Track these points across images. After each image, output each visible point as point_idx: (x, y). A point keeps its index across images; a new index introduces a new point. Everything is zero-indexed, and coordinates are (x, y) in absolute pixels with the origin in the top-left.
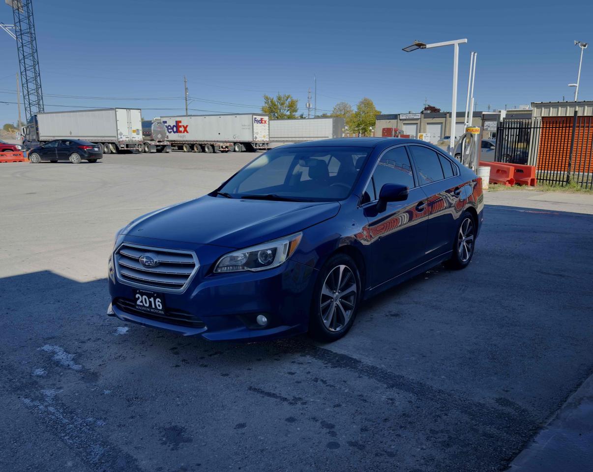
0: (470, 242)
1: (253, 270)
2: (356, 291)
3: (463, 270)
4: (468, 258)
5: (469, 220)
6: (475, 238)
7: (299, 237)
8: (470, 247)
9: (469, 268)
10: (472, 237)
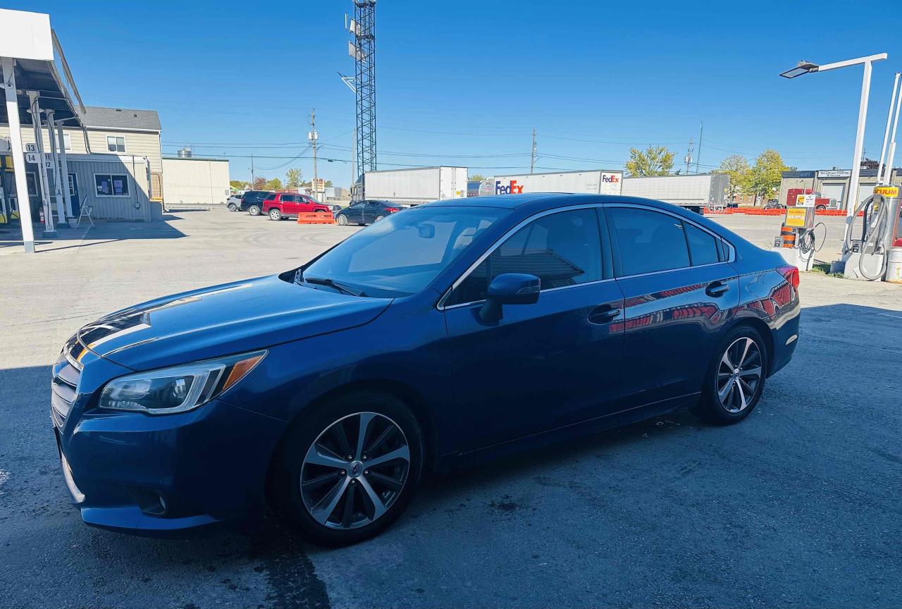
0: (755, 379)
1: (152, 411)
2: (408, 459)
4: (744, 406)
5: (749, 341)
6: (767, 372)
7: (254, 360)
8: (753, 386)
9: (745, 426)
10: (758, 371)
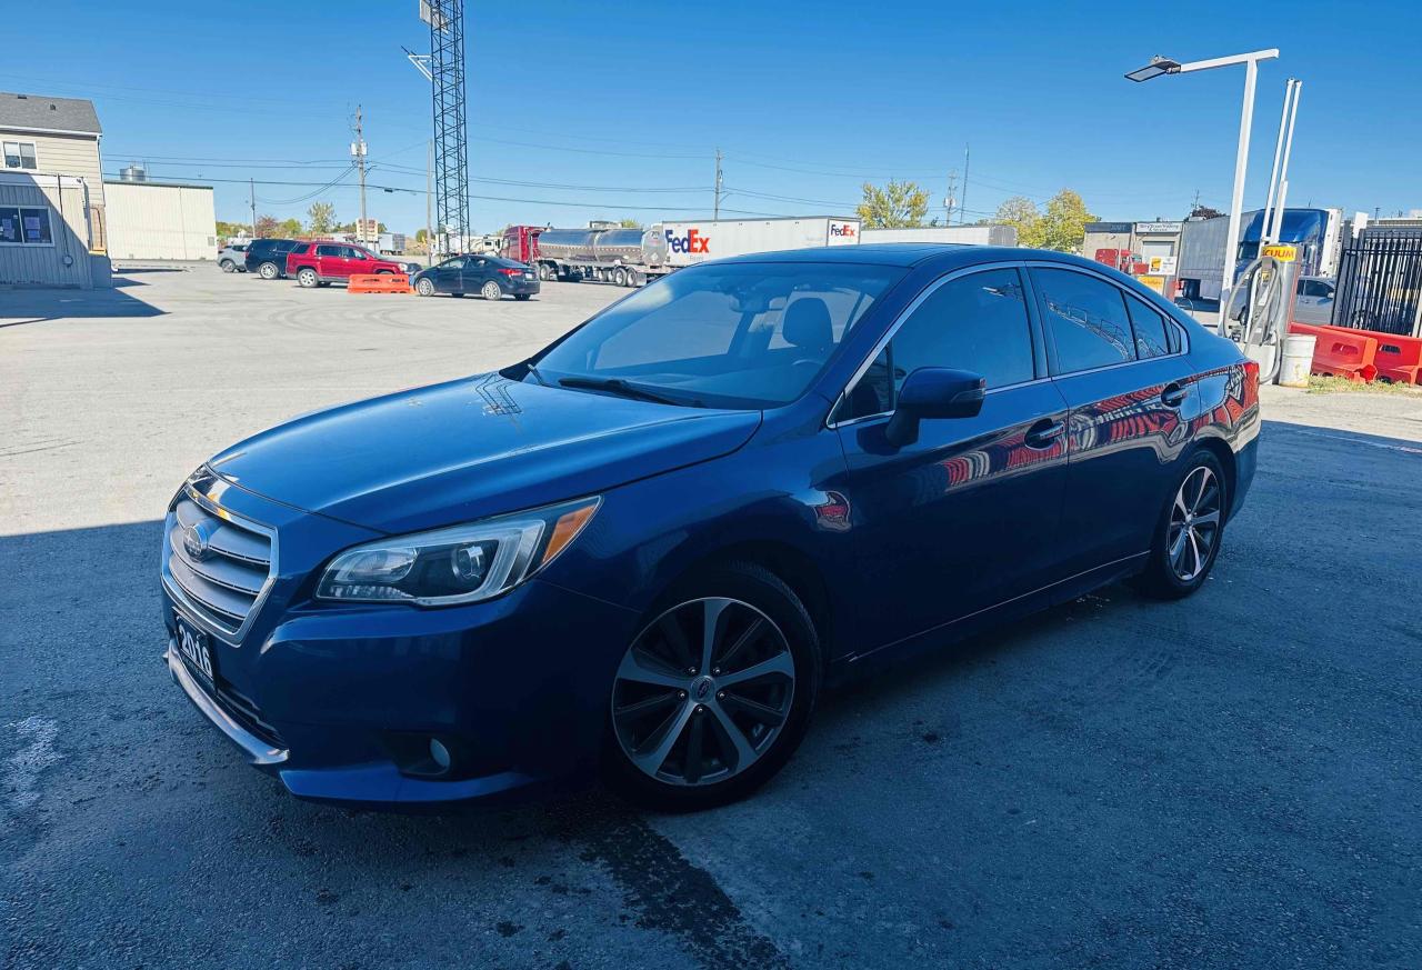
0: (1209, 529)
1: (422, 601)
2: (792, 674)
3: (1183, 602)
4: (1198, 569)
5: (1208, 472)
6: (1224, 519)
7: (586, 511)
8: (1207, 540)
9: (1202, 598)
10: (1215, 516)
